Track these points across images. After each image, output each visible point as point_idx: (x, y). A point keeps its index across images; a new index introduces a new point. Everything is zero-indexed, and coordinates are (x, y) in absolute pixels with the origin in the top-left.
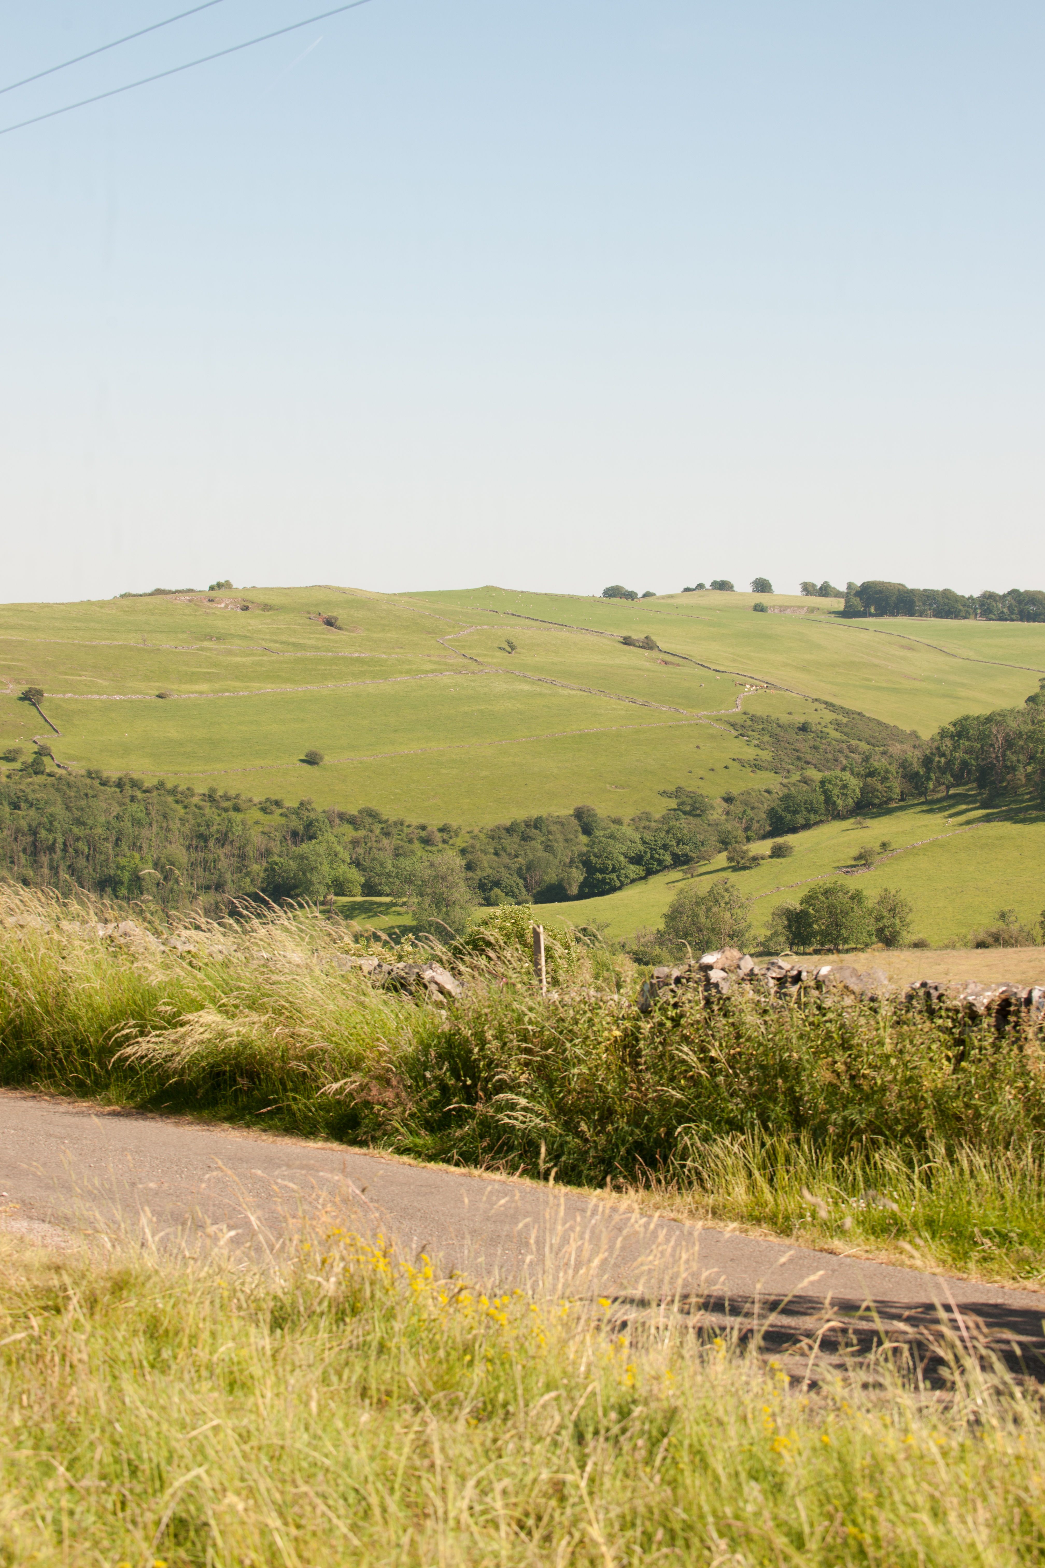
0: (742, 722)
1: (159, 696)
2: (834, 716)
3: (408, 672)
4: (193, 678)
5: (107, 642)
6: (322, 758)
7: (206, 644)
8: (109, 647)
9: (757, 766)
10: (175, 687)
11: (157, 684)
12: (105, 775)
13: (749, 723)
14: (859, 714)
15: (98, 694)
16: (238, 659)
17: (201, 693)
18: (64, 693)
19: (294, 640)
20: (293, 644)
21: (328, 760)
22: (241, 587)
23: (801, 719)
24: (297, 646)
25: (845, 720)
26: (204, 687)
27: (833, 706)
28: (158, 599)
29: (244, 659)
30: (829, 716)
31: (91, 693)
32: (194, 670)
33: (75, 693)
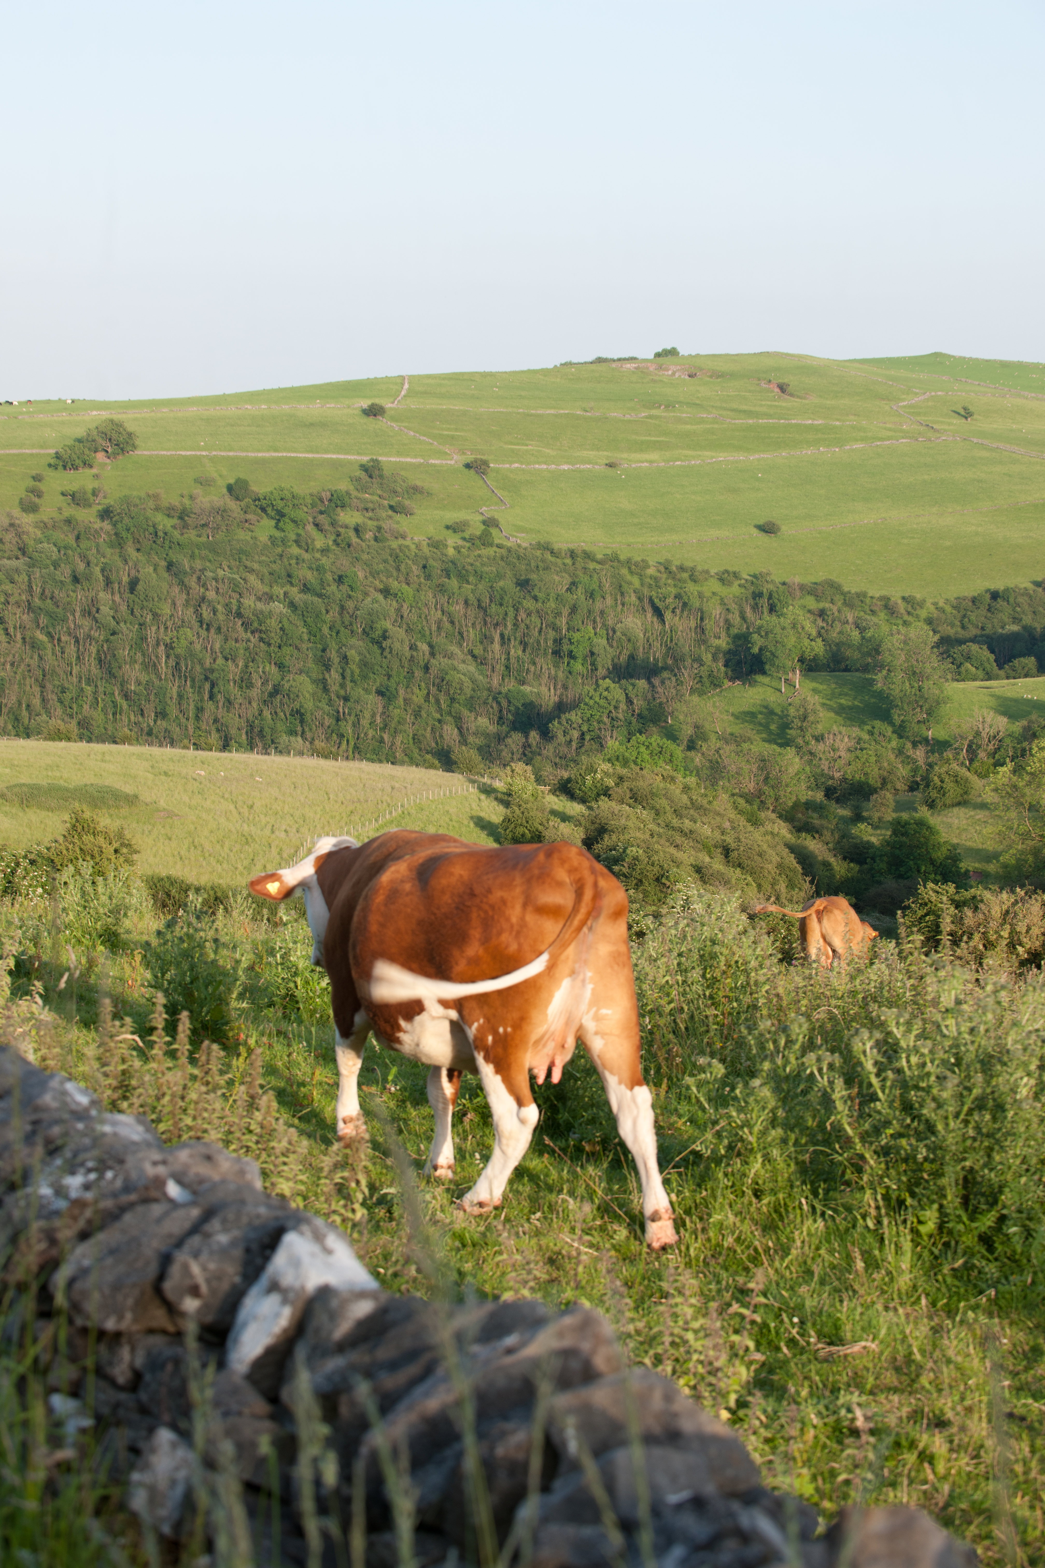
1: (610, 465)
3: (863, 439)
4: (643, 447)
5: (552, 411)
6: (779, 529)
7: (654, 412)
8: (556, 416)
10: (625, 455)
11: (605, 453)
12: (556, 547)
15: (545, 463)
16: (689, 427)
17: (651, 462)
18: (511, 463)
19: (744, 407)
20: (745, 411)
21: (785, 529)
22: (686, 354)
24: (749, 414)
26: (654, 456)
28: (602, 367)
29: (694, 427)
31: (539, 463)
32: (644, 438)
33: (522, 463)
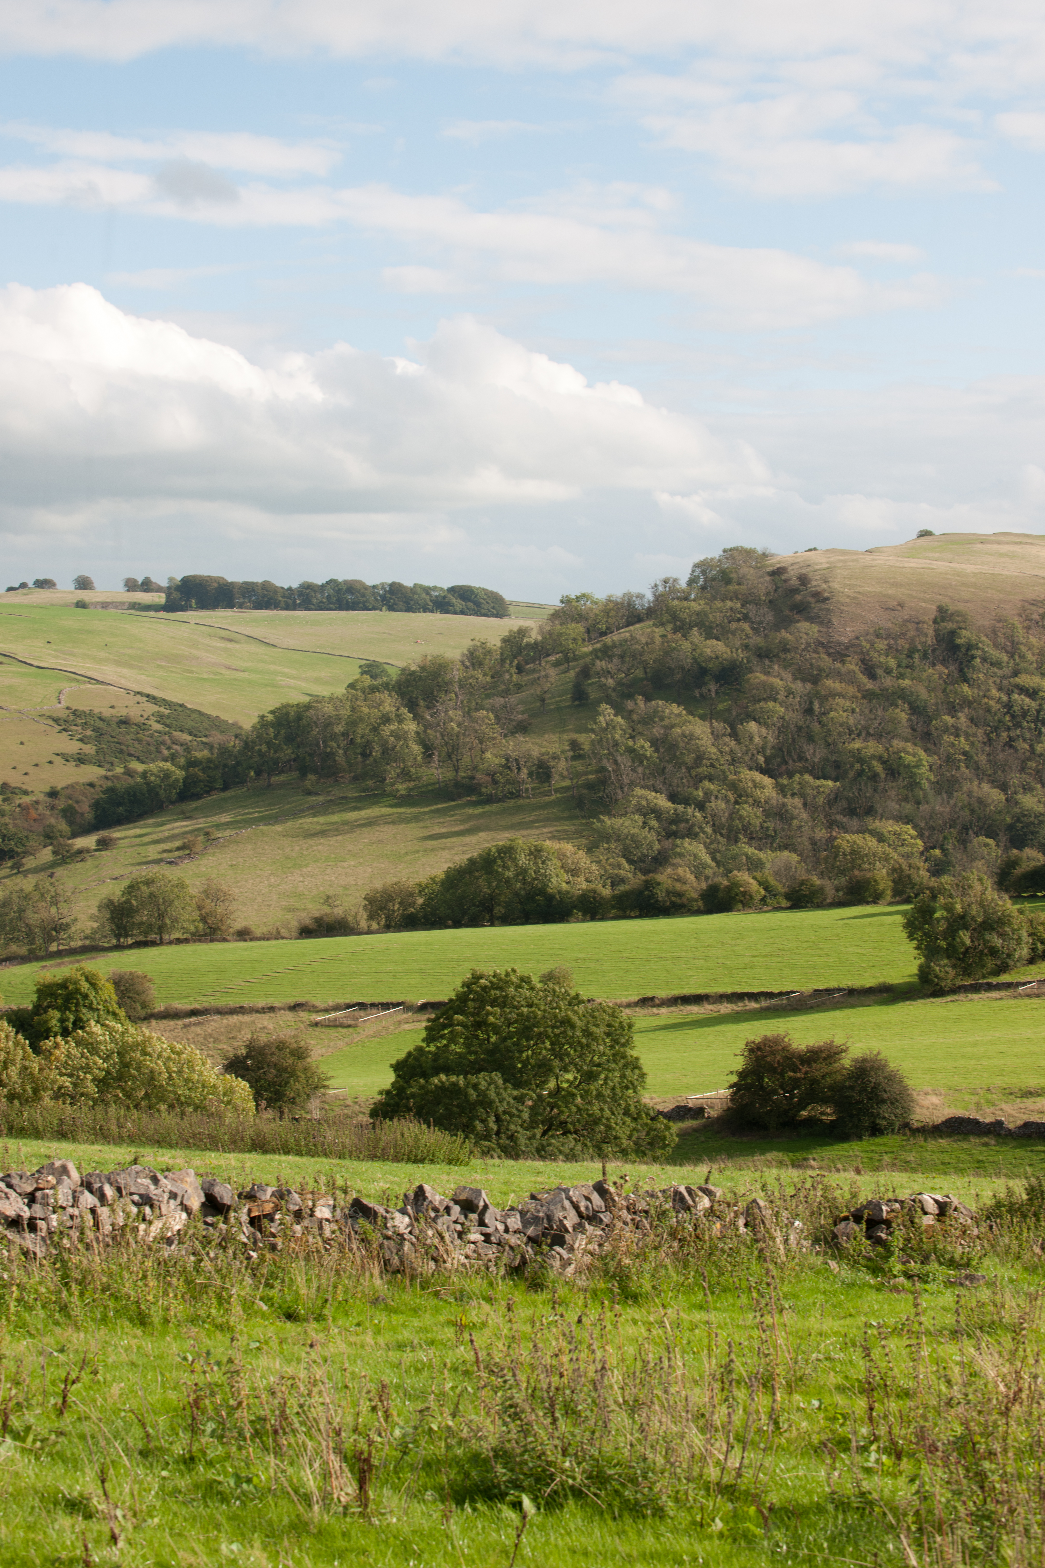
0: (64, 716)
2: (156, 708)
9: (81, 760)
13: (72, 718)
14: (181, 705)
23: (124, 712)
25: (167, 712)
27: (154, 698)
30: (151, 708)
